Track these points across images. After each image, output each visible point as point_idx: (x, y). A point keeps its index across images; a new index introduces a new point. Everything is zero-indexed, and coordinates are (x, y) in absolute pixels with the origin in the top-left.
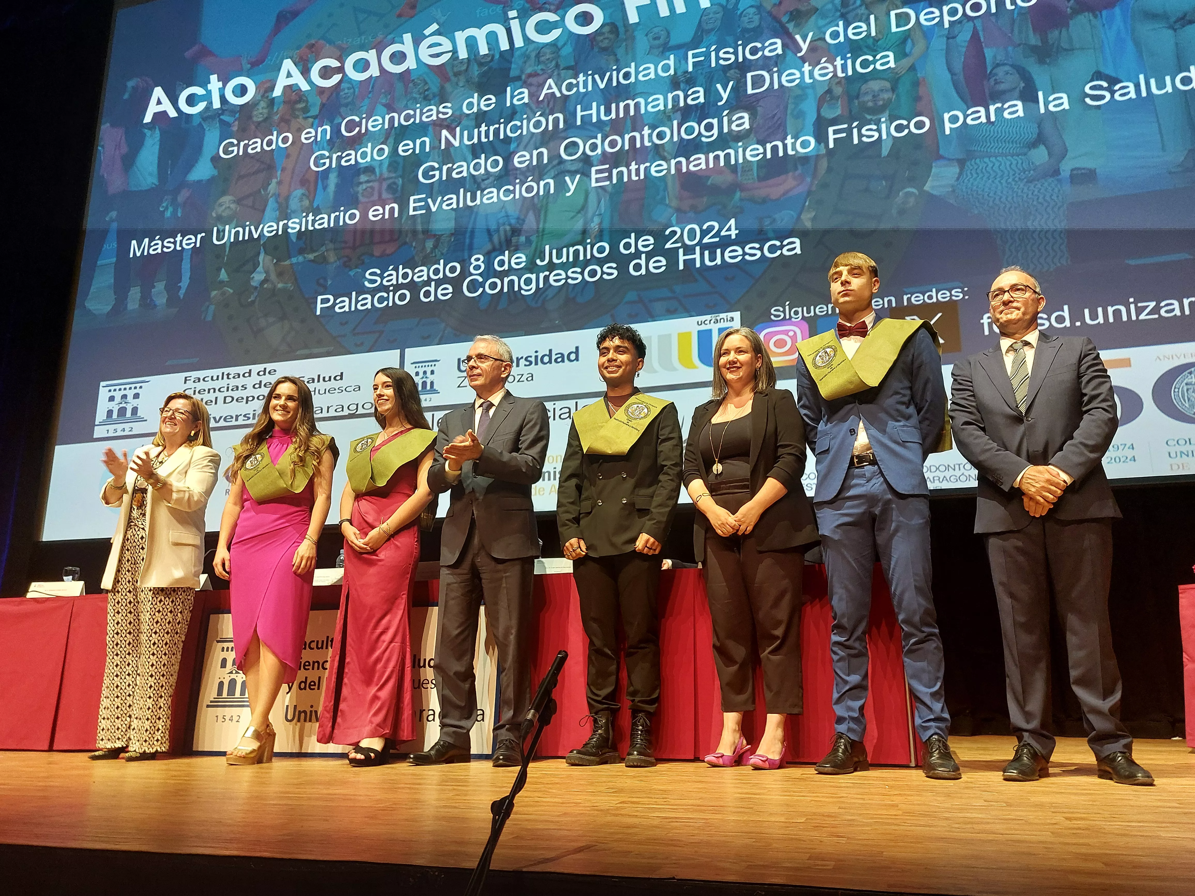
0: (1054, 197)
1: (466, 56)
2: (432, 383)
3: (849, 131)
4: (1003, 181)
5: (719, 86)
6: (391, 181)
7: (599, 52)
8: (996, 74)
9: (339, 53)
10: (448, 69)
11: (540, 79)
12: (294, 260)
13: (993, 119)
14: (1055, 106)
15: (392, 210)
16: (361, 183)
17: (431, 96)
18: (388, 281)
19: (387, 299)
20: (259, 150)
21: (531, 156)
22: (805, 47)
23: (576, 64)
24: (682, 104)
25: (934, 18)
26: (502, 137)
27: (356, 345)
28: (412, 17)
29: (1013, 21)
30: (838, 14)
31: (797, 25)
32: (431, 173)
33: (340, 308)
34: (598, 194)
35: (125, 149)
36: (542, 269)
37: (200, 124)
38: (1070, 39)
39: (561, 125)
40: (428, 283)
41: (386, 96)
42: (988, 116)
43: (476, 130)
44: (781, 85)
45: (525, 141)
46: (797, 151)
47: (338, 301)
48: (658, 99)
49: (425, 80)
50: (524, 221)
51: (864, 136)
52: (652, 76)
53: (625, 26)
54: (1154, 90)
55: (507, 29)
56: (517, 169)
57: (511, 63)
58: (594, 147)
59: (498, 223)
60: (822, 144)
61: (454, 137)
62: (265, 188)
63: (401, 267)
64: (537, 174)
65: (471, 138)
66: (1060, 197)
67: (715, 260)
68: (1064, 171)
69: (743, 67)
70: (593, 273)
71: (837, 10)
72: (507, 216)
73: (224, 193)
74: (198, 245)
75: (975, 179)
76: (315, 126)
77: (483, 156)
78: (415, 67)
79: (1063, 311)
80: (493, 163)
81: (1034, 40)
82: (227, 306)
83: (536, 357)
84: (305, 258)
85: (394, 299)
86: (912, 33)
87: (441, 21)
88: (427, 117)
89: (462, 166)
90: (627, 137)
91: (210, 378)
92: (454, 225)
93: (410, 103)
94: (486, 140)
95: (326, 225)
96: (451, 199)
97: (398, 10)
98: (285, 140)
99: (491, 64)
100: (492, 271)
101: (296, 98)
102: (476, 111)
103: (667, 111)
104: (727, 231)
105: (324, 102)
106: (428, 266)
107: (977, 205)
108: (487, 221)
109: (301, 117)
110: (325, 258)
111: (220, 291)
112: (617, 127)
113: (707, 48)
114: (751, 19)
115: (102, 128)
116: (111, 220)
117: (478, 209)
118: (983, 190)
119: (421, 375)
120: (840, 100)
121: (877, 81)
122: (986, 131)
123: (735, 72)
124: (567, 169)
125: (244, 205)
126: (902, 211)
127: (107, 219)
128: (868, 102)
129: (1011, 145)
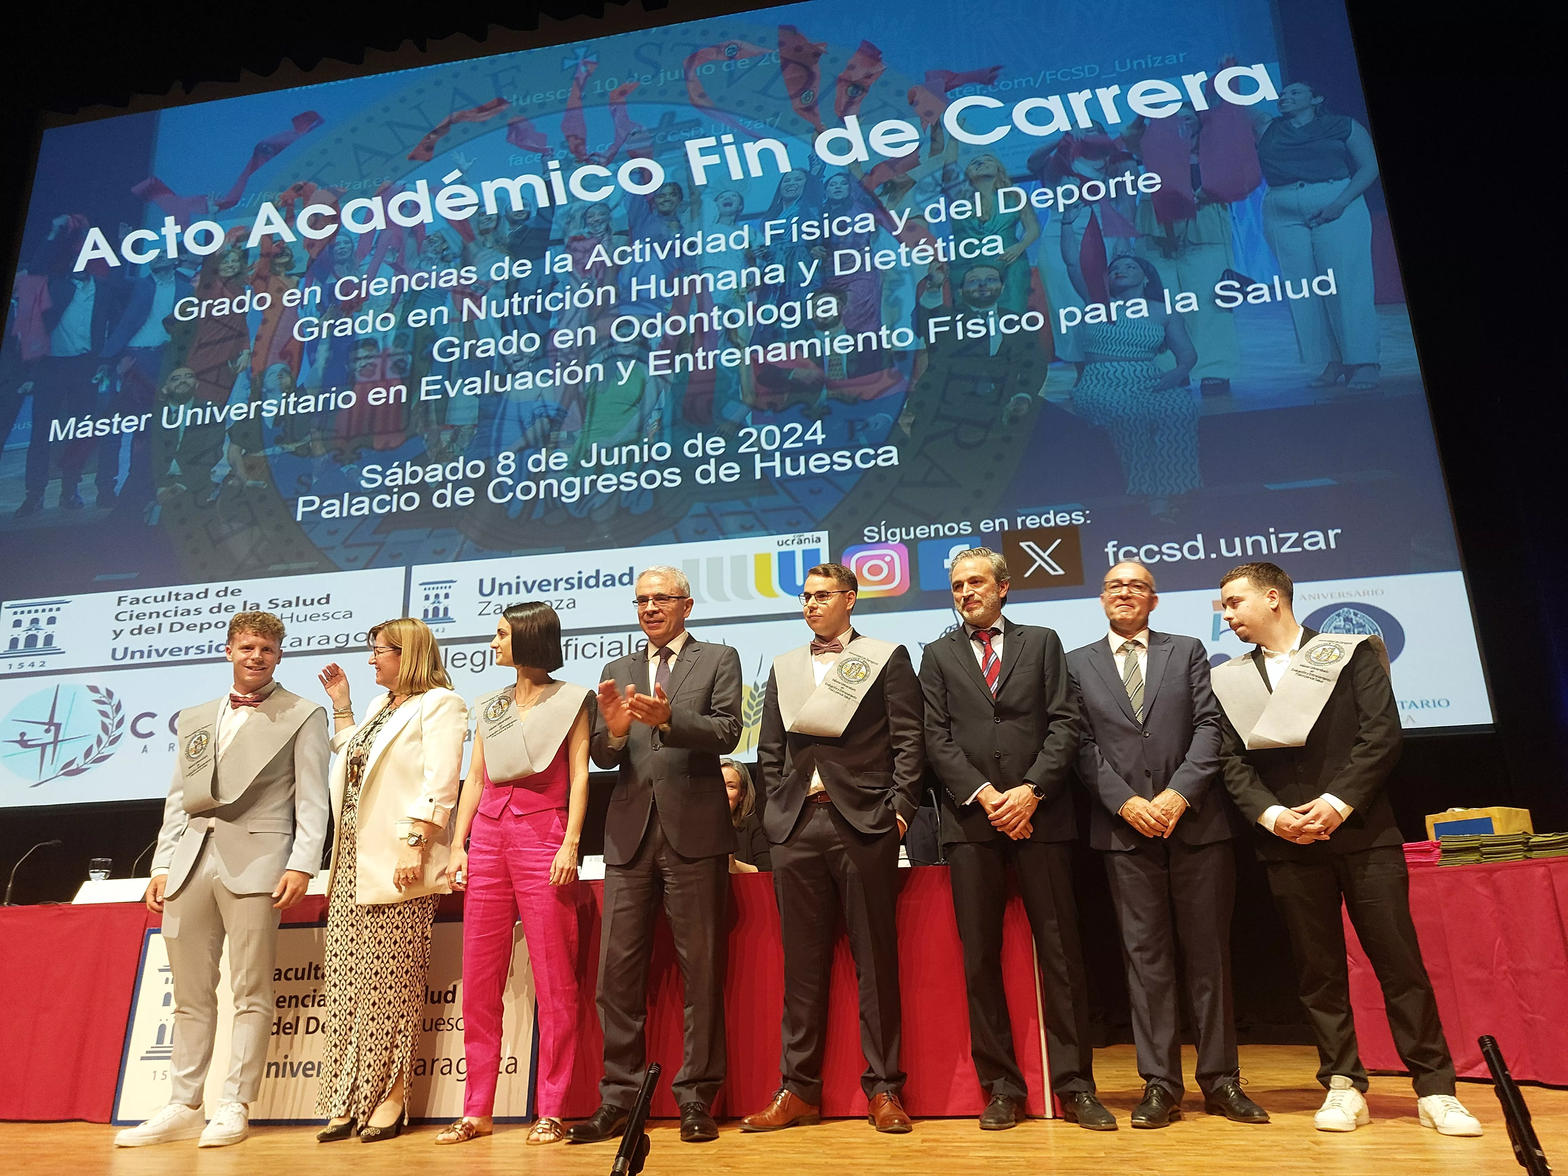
0: (1184, 410)
1: (496, 212)
2: (446, 610)
3: (953, 324)
4: (1127, 390)
5: (801, 264)
8: (1116, 268)
9: (334, 199)
10: (473, 225)
11: (587, 244)
12: (269, 451)
15: (398, 393)
16: (359, 359)
18: (391, 481)
19: (390, 503)
20: (226, 312)
21: (576, 335)
23: (631, 228)
24: (758, 283)
25: (1047, 201)
26: (539, 310)
27: (348, 560)
28: (428, 161)
29: (1135, 208)
30: (939, 189)
32: (449, 350)
33: (328, 513)
34: (657, 385)
35: (46, 304)
36: (589, 472)
37: (150, 276)
38: (1197, 231)
39: (613, 301)
40: (443, 484)
41: (393, 255)
43: (507, 301)
44: (874, 267)
45: (567, 317)
46: (892, 344)
47: (325, 504)
48: (729, 276)
50: (566, 413)
52: (723, 248)
55: (546, 182)
56: (557, 349)
57: (551, 223)
58: (652, 328)
59: (534, 415)
60: (922, 338)
62: (234, 360)
63: (408, 464)
64: (582, 357)
65: (500, 310)
66: (1190, 411)
67: (798, 469)
69: (829, 244)
70: (651, 479)
71: (938, 185)
72: (545, 406)
73: (178, 365)
74: (143, 429)
75: (1095, 386)
76: (301, 286)
77: (515, 332)
78: (431, 221)
79: (1196, 541)
80: (528, 341)
81: (1158, 231)
82: (178, 506)
83: (580, 579)
84: (283, 449)
85: (398, 503)
86: (1023, 215)
87: (466, 166)
88: (446, 282)
89: (489, 343)
90: (693, 318)
91: (153, 598)
92: (477, 413)
93: (423, 264)
94: (520, 313)
95: (312, 409)
96: (474, 382)
97: (410, 152)
98: (261, 302)
99: (526, 223)
100: (524, 472)
101: (277, 250)
102: (507, 278)
104: (812, 435)
106: (444, 463)
107: (1098, 415)
108: (519, 410)
109: (283, 274)
110: (309, 449)
111: (170, 488)
112: (680, 305)
113: (787, 219)
114: (839, 189)
115: (17, 275)
116: (26, 394)
117: (508, 396)
118: (1104, 399)
119: (432, 599)
120: (941, 288)
121: (985, 268)
122: (1107, 331)
123: (821, 249)
124: (619, 353)
125: (204, 380)
126: (1014, 420)
127: (20, 391)
128: (974, 291)
129: (1135, 348)
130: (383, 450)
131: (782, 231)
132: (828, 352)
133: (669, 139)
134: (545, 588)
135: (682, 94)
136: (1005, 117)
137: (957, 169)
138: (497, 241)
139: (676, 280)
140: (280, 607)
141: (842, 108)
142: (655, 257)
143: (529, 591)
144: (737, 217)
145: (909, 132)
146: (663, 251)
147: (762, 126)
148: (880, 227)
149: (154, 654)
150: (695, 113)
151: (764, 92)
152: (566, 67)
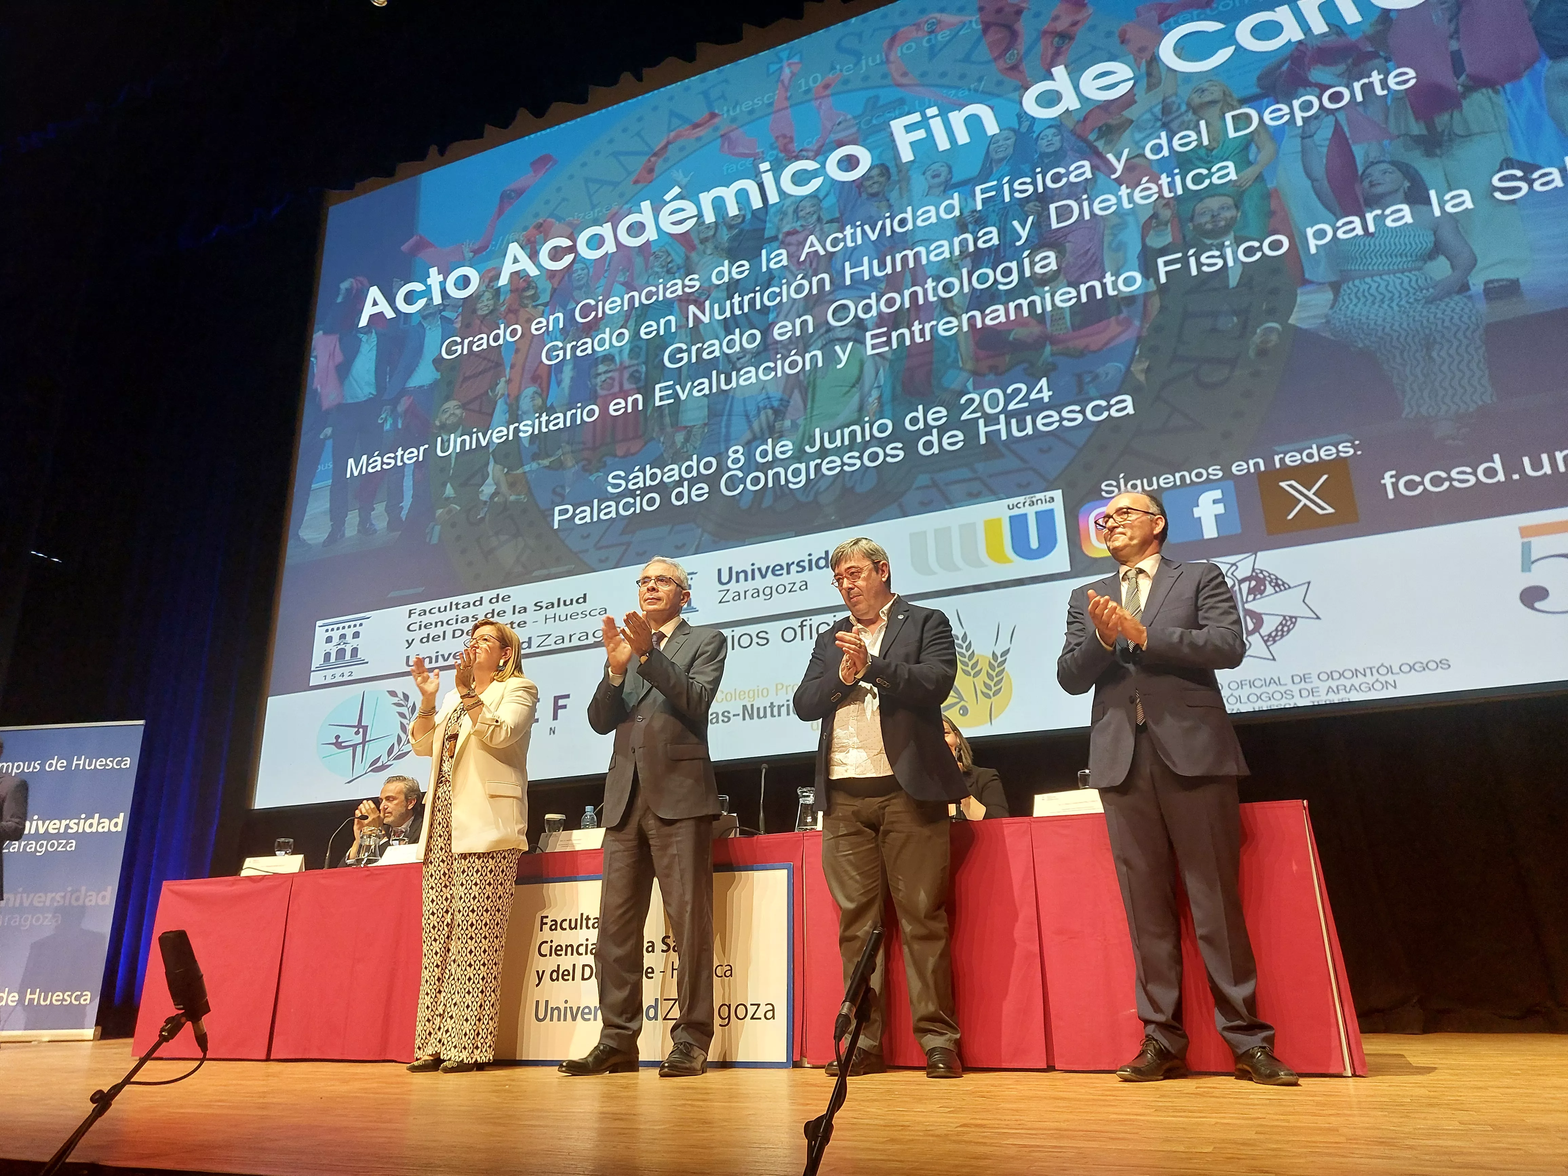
0: (1465, 319)
1: (713, 220)
3: (1185, 261)
4: (1394, 305)
5: (1016, 224)
6: (632, 369)
7: (868, 199)
8: (1370, 176)
9: (570, 230)
10: (694, 236)
11: (800, 237)
12: (527, 468)
13: (1372, 229)
14: (1454, 206)
15: (635, 401)
16: (600, 374)
18: (633, 484)
19: (634, 505)
20: (485, 346)
21: (794, 326)
22: (1120, 167)
23: (842, 215)
24: (971, 248)
25: (1282, 117)
26: (758, 307)
27: (599, 561)
28: (651, 182)
29: (1387, 109)
30: (1159, 124)
31: (1109, 142)
32: (678, 356)
33: (581, 519)
34: (876, 363)
35: (339, 358)
36: (813, 456)
37: (420, 323)
38: (1465, 121)
39: (828, 287)
40: (679, 483)
41: (624, 274)
42: (1365, 227)
43: (728, 302)
44: (1092, 214)
45: (785, 309)
46: (1119, 290)
47: (578, 511)
48: (941, 246)
49: (667, 251)
50: (789, 402)
51: (1204, 265)
52: (934, 220)
53: (897, 166)
55: (758, 185)
56: (777, 342)
57: (765, 222)
58: (867, 309)
59: (758, 407)
60: (1152, 280)
61: (704, 313)
62: (493, 389)
63: (648, 467)
64: (801, 345)
65: (722, 311)
66: (1473, 319)
67: (1025, 429)
68: (1474, 285)
69: (1043, 199)
70: (874, 457)
71: (1157, 119)
72: (769, 398)
73: (447, 398)
74: (421, 459)
75: (1355, 305)
76: (546, 315)
77: (737, 331)
78: (656, 237)
79: (1493, 462)
80: (750, 337)
81: (1417, 129)
82: (453, 525)
83: (810, 561)
84: (539, 464)
85: (641, 505)
86: (1256, 137)
87: (684, 181)
88: (672, 293)
89: (713, 345)
90: (907, 293)
91: (437, 609)
92: (706, 413)
93: (651, 279)
94: (740, 312)
95: (561, 425)
96: (702, 383)
97: (634, 177)
98: (514, 333)
99: (743, 225)
100: (753, 463)
101: (524, 285)
102: (727, 280)
103: (954, 259)
104: (1037, 393)
105: (555, 286)
106: (680, 463)
107: (1362, 336)
108: (745, 406)
110: (561, 463)
111: (446, 510)
112: (894, 282)
113: (998, 180)
114: (1050, 142)
115: (314, 336)
116: (326, 438)
117: (734, 393)
118: (1367, 318)
120: (1169, 225)
121: (1216, 198)
122: (1364, 245)
123: (1035, 205)
124: (836, 337)
125: (470, 410)
126: (1262, 352)
127: (322, 437)
128: (1206, 224)
129: (1399, 259)
130: (624, 456)
131: (993, 193)
132: (1049, 308)
133: (874, 122)
134: (778, 573)
135: (884, 76)
136: (1227, 38)
137: (1179, 101)
138: (716, 248)
139: (889, 259)
141: (1049, 60)
142: (866, 239)
143: (763, 576)
144: (948, 187)
145: (1122, 71)
146: (873, 232)
147: (967, 93)
148: (1097, 172)
149: (440, 658)
150: (899, 93)
151: (967, 59)
152: (771, 71)
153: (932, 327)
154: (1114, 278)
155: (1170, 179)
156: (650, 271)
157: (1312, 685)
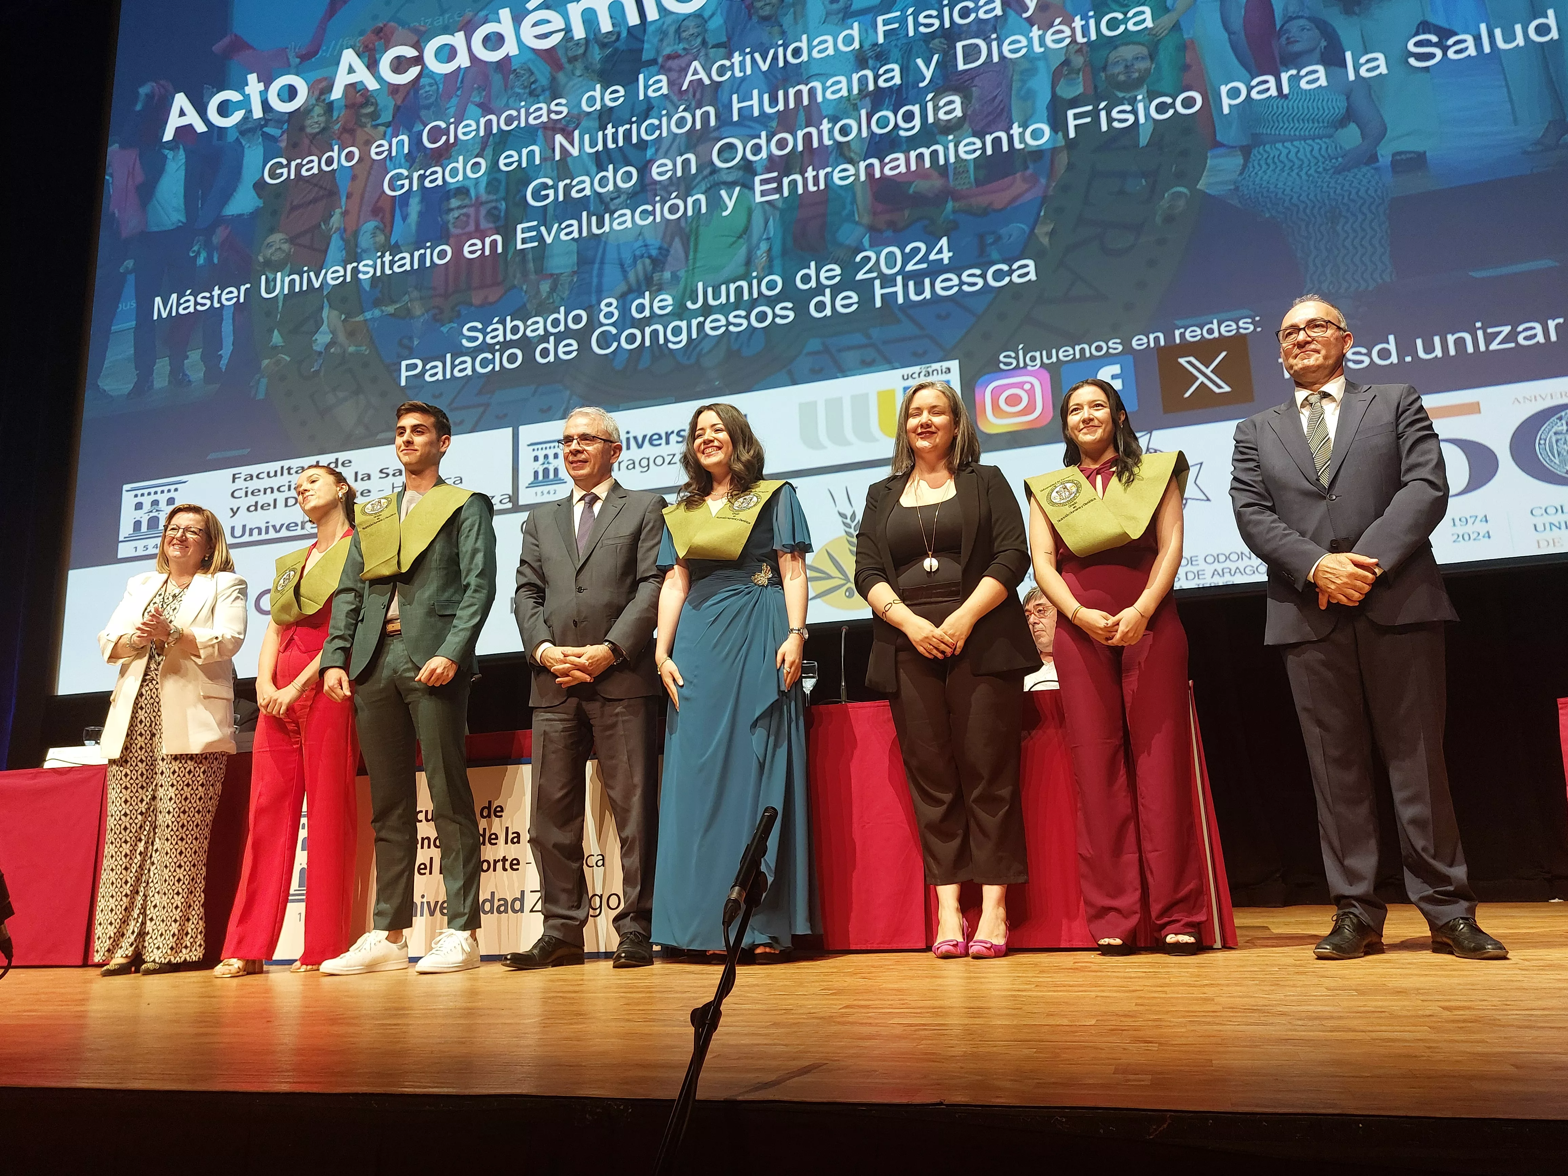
0: (1371, 192)
1: (583, 35)
2: (556, 470)
3: (1095, 114)
4: (1303, 174)
5: (919, 62)
6: (489, 206)
7: (758, 23)
8: (1287, 31)
9: (415, 39)
10: (560, 53)
11: (682, 62)
12: (368, 315)
13: (1286, 90)
14: (1368, 70)
15: (494, 243)
16: (452, 210)
17: (539, 90)
18: (492, 338)
19: (493, 361)
20: (315, 171)
21: (675, 165)
22: (1031, 5)
23: (729, 39)
24: (871, 87)
26: (634, 141)
32: (543, 193)
33: (431, 376)
34: (765, 212)
35: (140, 178)
36: (695, 314)
37: (237, 138)
39: (713, 122)
40: (545, 338)
41: (479, 93)
43: (600, 134)
44: (1002, 57)
45: (665, 146)
46: (1026, 144)
47: (428, 367)
48: (839, 82)
49: (530, 70)
50: (668, 251)
52: (830, 51)
54: (1501, 44)
56: (656, 182)
57: (643, 42)
58: (757, 149)
60: (1060, 134)
61: (572, 145)
62: (327, 222)
63: (509, 318)
64: (682, 188)
65: (593, 144)
66: (1379, 193)
67: (922, 292)
68: (1382, 156)
69: (951, 35)
70: (762, 317)
72: (646, 246)
73: (272, 230)
74: (242, 300)
75: (1265, 172)
76: (387, 137)
77: (611, 167)
78: (516, 52)
79: (1388, 343)
80: (625, 175)
82: (283, 378)
84: (382, 311)
85: (502, 361)
88: (535, 118)
89: (583, 182)
90: (800, 134)
91: (266, 474)
92: (575, 260)
93: (511, 101)
94: (614, 146)
96: (571, 225)
98: (350, 156)
99: (617, 44)
102: (599, 108)
103: (852, 98)
104: (937, 254)
105: (399, 103)
106: (545, 316)
107: (1269, 206)
108: (619, 253)
109: (369, 125)
110: (408, 311)
111: (273, 360)
112: (786, 121)
113: (902, 11)
115: (109, 149)
116: (128, 272)
117: (607, 238)
118: (1276, 187)
119: (541, 459)
120: (1081, 74)
121: (1131, 47)
122: (1278, 107)
123: (940, 42)
124: (722, 180)
125: (299, 245)
126: (1169, 219)
127: (121, 270)
128: (1119, 73)
129: (1311, 125)
130: (482, 306)
131: (896, 25)
132: (952, 159)
134: (656, 442)
138: (586, 68)
140: (391, 476)
142: (756, 69)
143: (639, 446)
144: (847, 15)
146: (765, 62)
148: (1008, 9)
149: (271, 529)
153: (827, 174)
154: (1021, 130)
155: (1083, 22)
156: (510, 92)
157: (1198, 568)
